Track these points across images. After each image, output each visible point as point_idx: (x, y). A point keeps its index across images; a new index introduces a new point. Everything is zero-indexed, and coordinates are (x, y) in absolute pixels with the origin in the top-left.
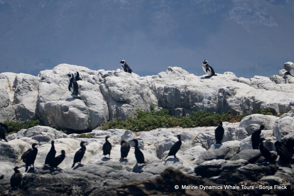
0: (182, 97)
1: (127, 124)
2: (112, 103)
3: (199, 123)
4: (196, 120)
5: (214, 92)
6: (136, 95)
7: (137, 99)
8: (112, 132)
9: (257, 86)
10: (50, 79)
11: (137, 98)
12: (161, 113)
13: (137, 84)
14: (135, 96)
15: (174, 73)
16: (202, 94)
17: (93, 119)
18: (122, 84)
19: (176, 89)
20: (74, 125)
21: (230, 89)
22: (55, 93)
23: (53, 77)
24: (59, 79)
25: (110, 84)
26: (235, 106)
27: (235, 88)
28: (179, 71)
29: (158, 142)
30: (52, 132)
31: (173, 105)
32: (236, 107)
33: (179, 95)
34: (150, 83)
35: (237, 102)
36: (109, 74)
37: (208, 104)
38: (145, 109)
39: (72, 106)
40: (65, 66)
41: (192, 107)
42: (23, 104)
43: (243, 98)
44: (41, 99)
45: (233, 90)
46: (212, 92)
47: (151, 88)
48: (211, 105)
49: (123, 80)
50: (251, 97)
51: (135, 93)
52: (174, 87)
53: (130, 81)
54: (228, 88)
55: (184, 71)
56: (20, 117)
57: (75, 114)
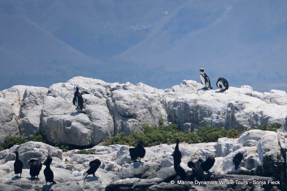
0: (192, 112)
1: (130, 140)
2: (117, 118)
3: (206, 138)
4: (202, 135)
5: (223, 107)
6: (144, 110)
7: (144, 114)
8: (113, 148)
9: (269, 100)
10: (56, 92)
11: (144, 112)
12: (169, 129)
13: (145, 98)
14: (142, 110)
15: (188, 86)
16: (211, 109)
17: (96, 135)
18: (130, 98)
19: (185, 103)
20: (76, 140)
21: (239, 103)
22: (60, 107)
23: (60, 91)
24: (66, 93)
25: (117, 98)
26: (243, 121)
27: (244, 103)
28: (193, 85)
29: (156, 159)
30: (44, 148)
31: (182, 120)
32: (244, 123)
33: (188, 110)
34: (161, 97)
35: (246, 117)
36: (117, 88)
37: (217, 119)
38: (152, 124)
39: (75, 121)
40: (80, 79)
41: (201, 121)
42: (28, 118)
43: (252, 112)
44: (45, 113)
45: (242, 105)
46: (221, 106)
47: (162, 102)
48: (219, 120)
49: (131, 94)
50: (259, 112)
51: (143, 107)
52: (184, 101)
53: (138, 95)
54: (237, 102)
55: (198, 85)
56: (24, 132)
57: (77, 129)
